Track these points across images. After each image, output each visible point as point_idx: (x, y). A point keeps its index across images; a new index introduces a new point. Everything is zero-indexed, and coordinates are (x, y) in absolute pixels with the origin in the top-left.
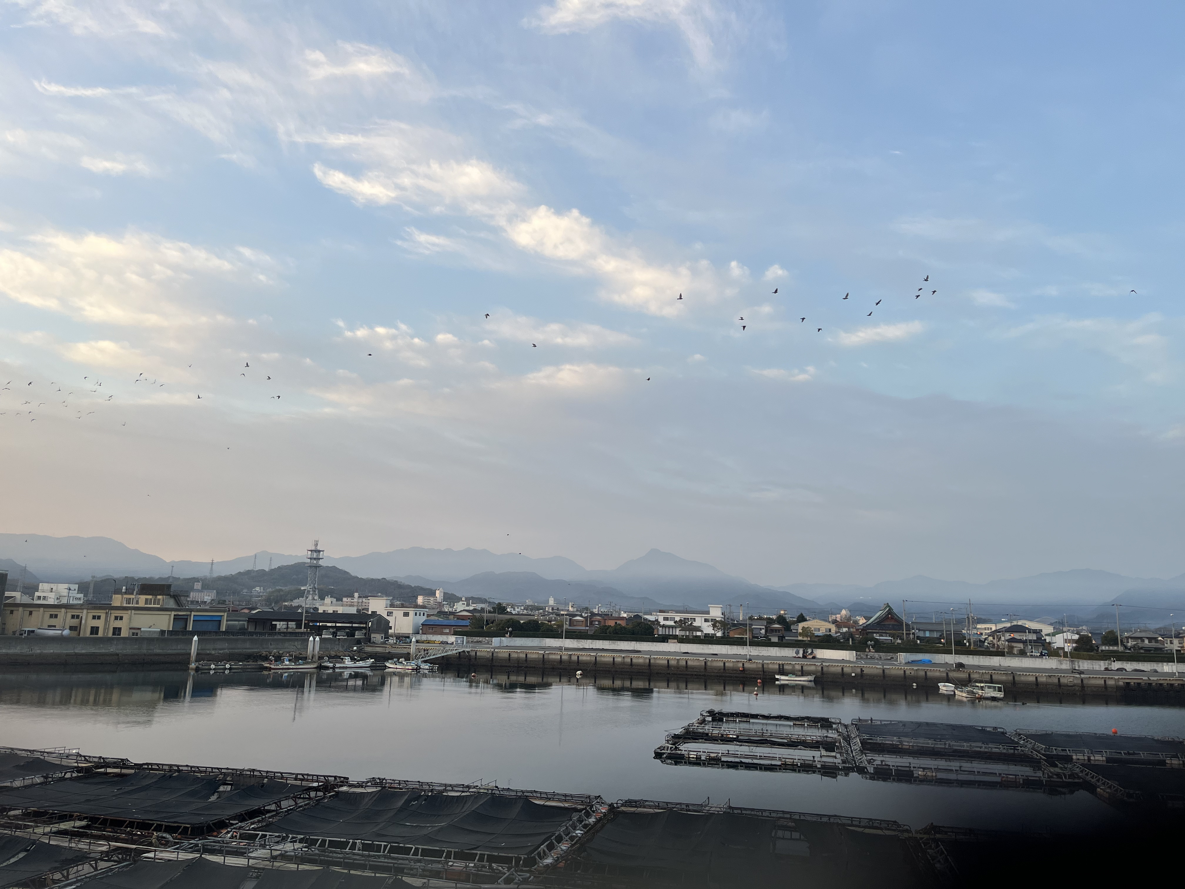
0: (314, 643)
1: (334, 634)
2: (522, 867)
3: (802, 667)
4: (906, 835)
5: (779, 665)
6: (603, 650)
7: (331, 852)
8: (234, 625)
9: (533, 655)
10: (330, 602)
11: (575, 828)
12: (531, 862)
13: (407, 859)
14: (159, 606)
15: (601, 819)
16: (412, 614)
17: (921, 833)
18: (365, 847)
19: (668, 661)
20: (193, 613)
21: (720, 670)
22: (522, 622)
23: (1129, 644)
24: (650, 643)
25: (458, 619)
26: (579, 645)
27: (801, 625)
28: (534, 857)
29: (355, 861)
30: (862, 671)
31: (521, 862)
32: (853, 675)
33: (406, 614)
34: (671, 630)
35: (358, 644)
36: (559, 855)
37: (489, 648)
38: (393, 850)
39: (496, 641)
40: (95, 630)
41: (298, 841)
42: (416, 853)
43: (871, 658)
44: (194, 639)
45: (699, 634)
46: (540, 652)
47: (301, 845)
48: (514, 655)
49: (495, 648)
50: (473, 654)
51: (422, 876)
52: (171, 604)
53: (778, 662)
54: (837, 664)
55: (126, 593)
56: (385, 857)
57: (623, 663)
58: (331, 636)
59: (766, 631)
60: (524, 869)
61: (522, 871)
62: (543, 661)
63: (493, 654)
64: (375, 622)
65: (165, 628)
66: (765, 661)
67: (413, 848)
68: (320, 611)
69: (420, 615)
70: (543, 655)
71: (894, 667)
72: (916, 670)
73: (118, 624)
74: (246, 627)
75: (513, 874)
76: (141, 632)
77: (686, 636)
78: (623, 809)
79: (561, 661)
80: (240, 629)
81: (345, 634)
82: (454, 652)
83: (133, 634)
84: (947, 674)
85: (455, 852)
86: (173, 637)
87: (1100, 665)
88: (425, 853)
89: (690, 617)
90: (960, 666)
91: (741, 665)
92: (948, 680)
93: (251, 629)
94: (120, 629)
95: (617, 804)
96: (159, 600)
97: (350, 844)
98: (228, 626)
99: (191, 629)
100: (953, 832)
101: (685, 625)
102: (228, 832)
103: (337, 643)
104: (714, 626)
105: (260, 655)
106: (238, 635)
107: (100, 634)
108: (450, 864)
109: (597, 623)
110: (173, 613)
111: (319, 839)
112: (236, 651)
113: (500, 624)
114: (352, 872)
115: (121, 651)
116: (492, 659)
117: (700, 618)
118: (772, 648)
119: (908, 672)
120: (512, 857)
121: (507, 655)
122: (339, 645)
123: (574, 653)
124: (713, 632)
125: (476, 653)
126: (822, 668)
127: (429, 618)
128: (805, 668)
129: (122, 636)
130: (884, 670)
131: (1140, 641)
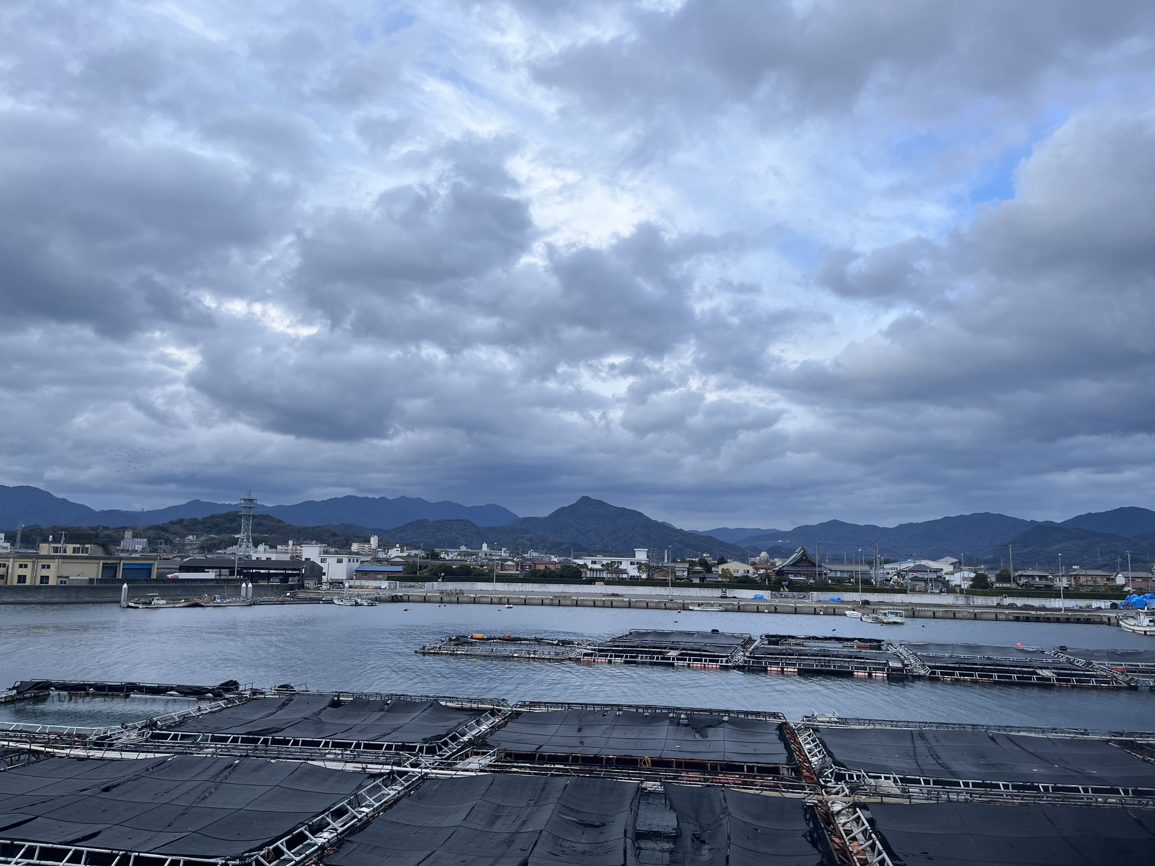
0: (246, 589)
1: (268, 581)
2: (426, 754)
5: (699, 604)
6: (533, 593)
8: (165, 573)
10: (264, 550)
13: (316, 750)
14: (87, 555)
16: (345, 560)
18: (276, 742)
19: (594, 602)
20: (122, 562)
22: (454, 567)
23: (1021, 582)
24: (578, 586)
26: (509, 588)
27: (721, 567)
30: (776, 609)
31: (425, 750)
33: (340, 561)
34: (598, 573)
35: (291, 590)
37: (421, 592)
39: (428, 586)
40: (22, 579)
42: (326, 745)
43: (785, 597)
44: (123, 586)
45: (625, 576)
46: (471, 595)
49: (427, 592)
52: (99, 552)
54: (752, 603)
55: (53, 542)
58: (264, 583)
59: (688, 574)
63: (425, 598)
64: (308, 569)
65: (94, 577)
66: (685, 601)
68: (254, 558)
69: (353, 562)
70: (475, 598)
71: (805, 605)
72: (826, 607)
73: (45, 572)
76: (69, 580)
77: (613, 578)
81: (278, 581)
82: (387, 596)
83: (61, 582)
86: (102, 585)
87: (993, 601)
89: (616, 561)
90: (866, 602)
91: (663, 605)
94: (48, 577)
95: (518, 705)
96: (87, 548)
98: (158, 574)
99: (120, 578)
101: (612, 568)
103: (270, 589)
104: (639, 569)
106: (169, 583)
107: (28, 582)
109: (528, 567)
110: (102, 562)
113: (433, 569)
115: (48, 599)
117: (626, 562)
118: (693, 589)
119: (818, 609)
122: (272, 591)
123: (504, 596)
124: (638, 574)
125: (409, 597)
126: (739, 606)
127: (362, 565)
129: (50, 584)
130: (796, 608)
131: (1031, 578)
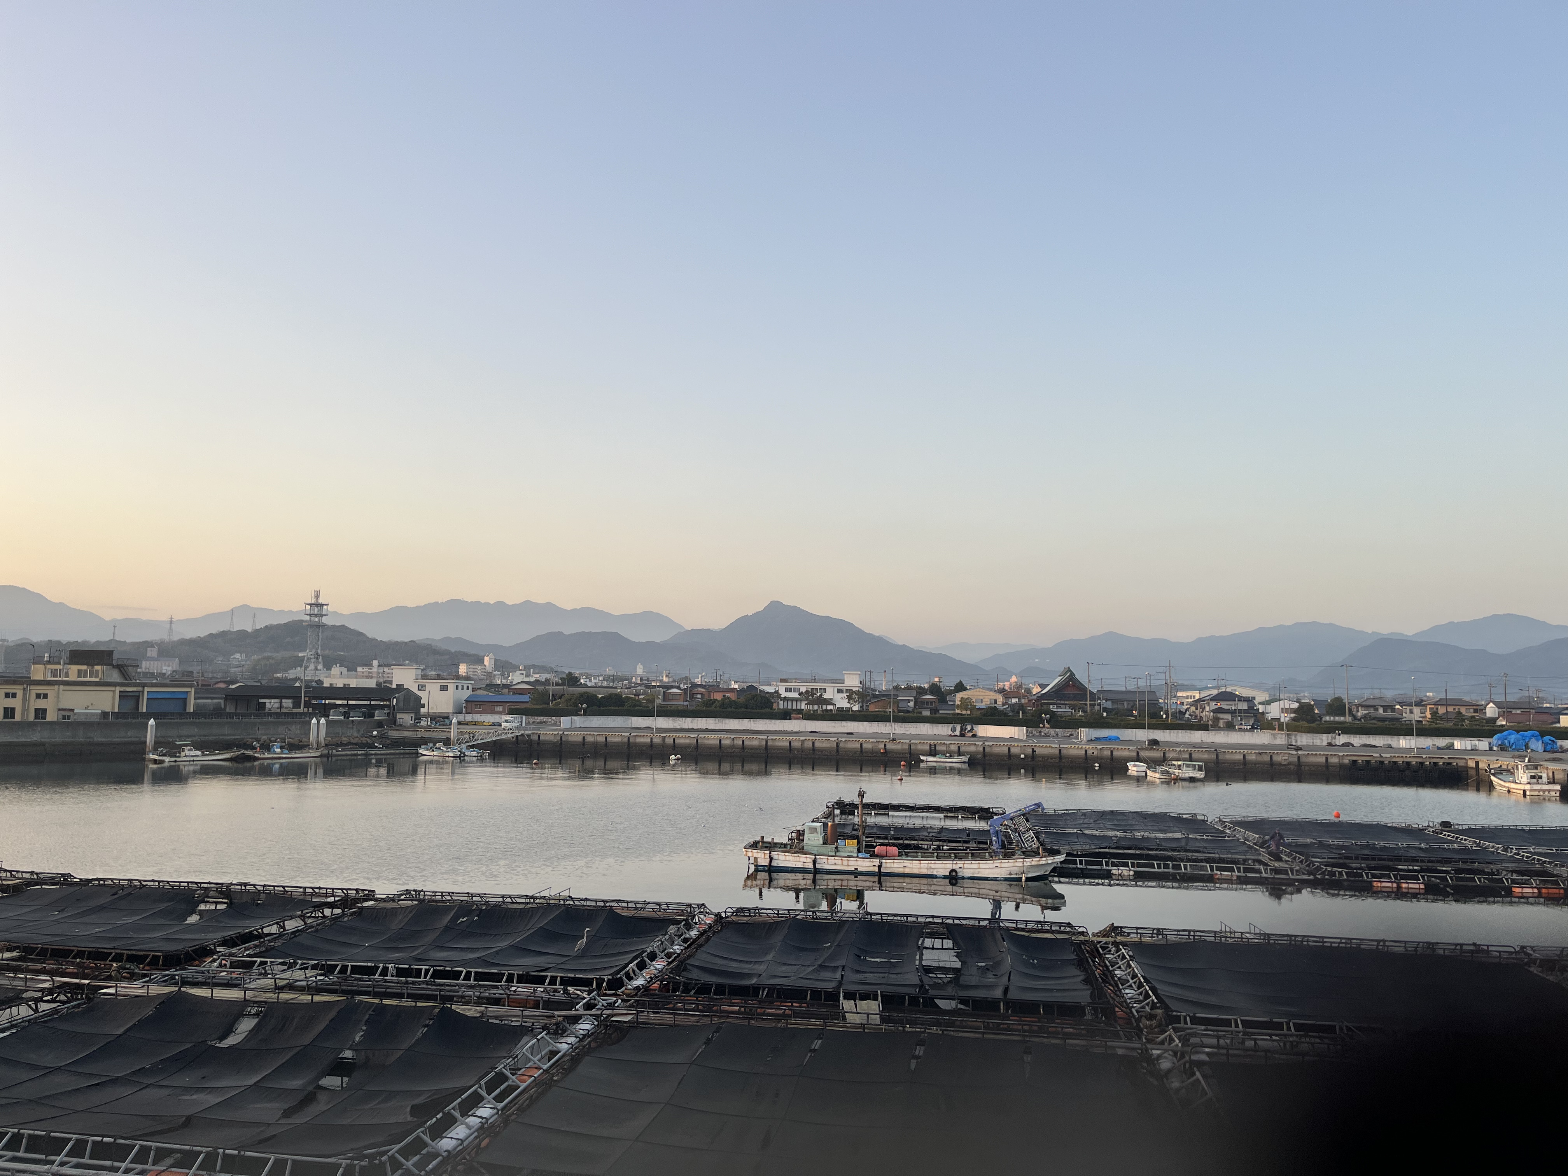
0: (318, 727)
1: (346, 715)
2: (606, 990)
3: (959, 747)
4: (1082, 938)
5: (930, 745)
6: (707, 730)
7: (356, 979)
8: (205, 705)
9: (614, 739)
10: (339, 673)
11: (672, 944)
12: (616, 984)
13: (457, 985)
14: (97, 680)
15: (705, 931)
16: (451, 687)
17: (1099, 936)
18: (400, 972)
19: (790, 742)
20: (146, 689)
21: (855, 753)
22: (600, 696)
23: (1359, 714)
24: (768, 721)
25: (514, 693)
26: (675, 724)
27: (959, 695)
28: (621, 977)
29: (388, 990)
30: (1033, 751)
31: (605, 984)
32: (1022, 756)
33: (444, 688)
34: (795, 703)
35: (379, 727)
36: (653, 976)
37: (556, 730)
38: (437, 975)
39: (565, 722)
40: (9, 712)
41: (310, 968)
42: (467, 977)
43: (1046, 735)
44: (150, 723)
45: (830, 707)
46: (623, 734)
47: (314, 972)
48: (590, 739)
49: (564, 730)
50: (537, 738)
51: (478, 1004)
52: (115, 677)
53: (929, 742)
54: (1002, 744)
55: (49, 662)
56: (427, 983)
57: (733, 747)
58: (342, 718)
59: (915, 704)
60: (608, 992)
61: (605, 995)
62: (629, 745)
63: (561, 737)
64: (402, 698)
65: (108, 710)
66: (912, 741)
67: (462, 971)
68: (326, 684)
69: (462, 689)
70: (629, 738)
71: (1073, 746)
72: (1101, 749)
73: (41, 704)
74: (223, 707)
75: (595, 999)
76: (75, 714)
77: (814, 711)
78: (735, 919)
79: (651, 745)
80: (214, 710)
81: (361, 715)
82: (510, 736)
83: (64, 717)
84: (1138, 753)
85: (518, 974)
86: (120, 720)
87: (1323, 740)
88: (479, 976)
89: (819, 688)
90: (1154, 743)
91: (883, 746)
92: (1138, 759)
93: (230, 709)
94: (45, 710)
95: (725, 912)
96: (97, 671)
97: (380, 970)
98: (196, 705)
99: (144, 711)
100: (1137, 933)
101: (813, 697)
102: (214, 961)
103: (351, 726)
104: (850, 698)
105: (245, 744)
106: (212, 718)
107: (18, 717)
108: (513, 989)
109: (699, 696)
110: (118, 689)
111: (338, 965)
112: (211, 738)
113: (571, 699)
114: (385, 1002)
115: (48, 740)
116: (561, 744)
117: (832, 688)
118: (922, 725)
119: (1090, 752)
120: (593, 979)
121: (581, 739)
122: (353, 728)
123: (668, 735)
124: (848, 705)
125: (539, 736)
126: (984, 748)
127: (474, 693)
128: (962, 749)
129: (48, 719)
130: (1060, 750)
131: (1372, 709)
